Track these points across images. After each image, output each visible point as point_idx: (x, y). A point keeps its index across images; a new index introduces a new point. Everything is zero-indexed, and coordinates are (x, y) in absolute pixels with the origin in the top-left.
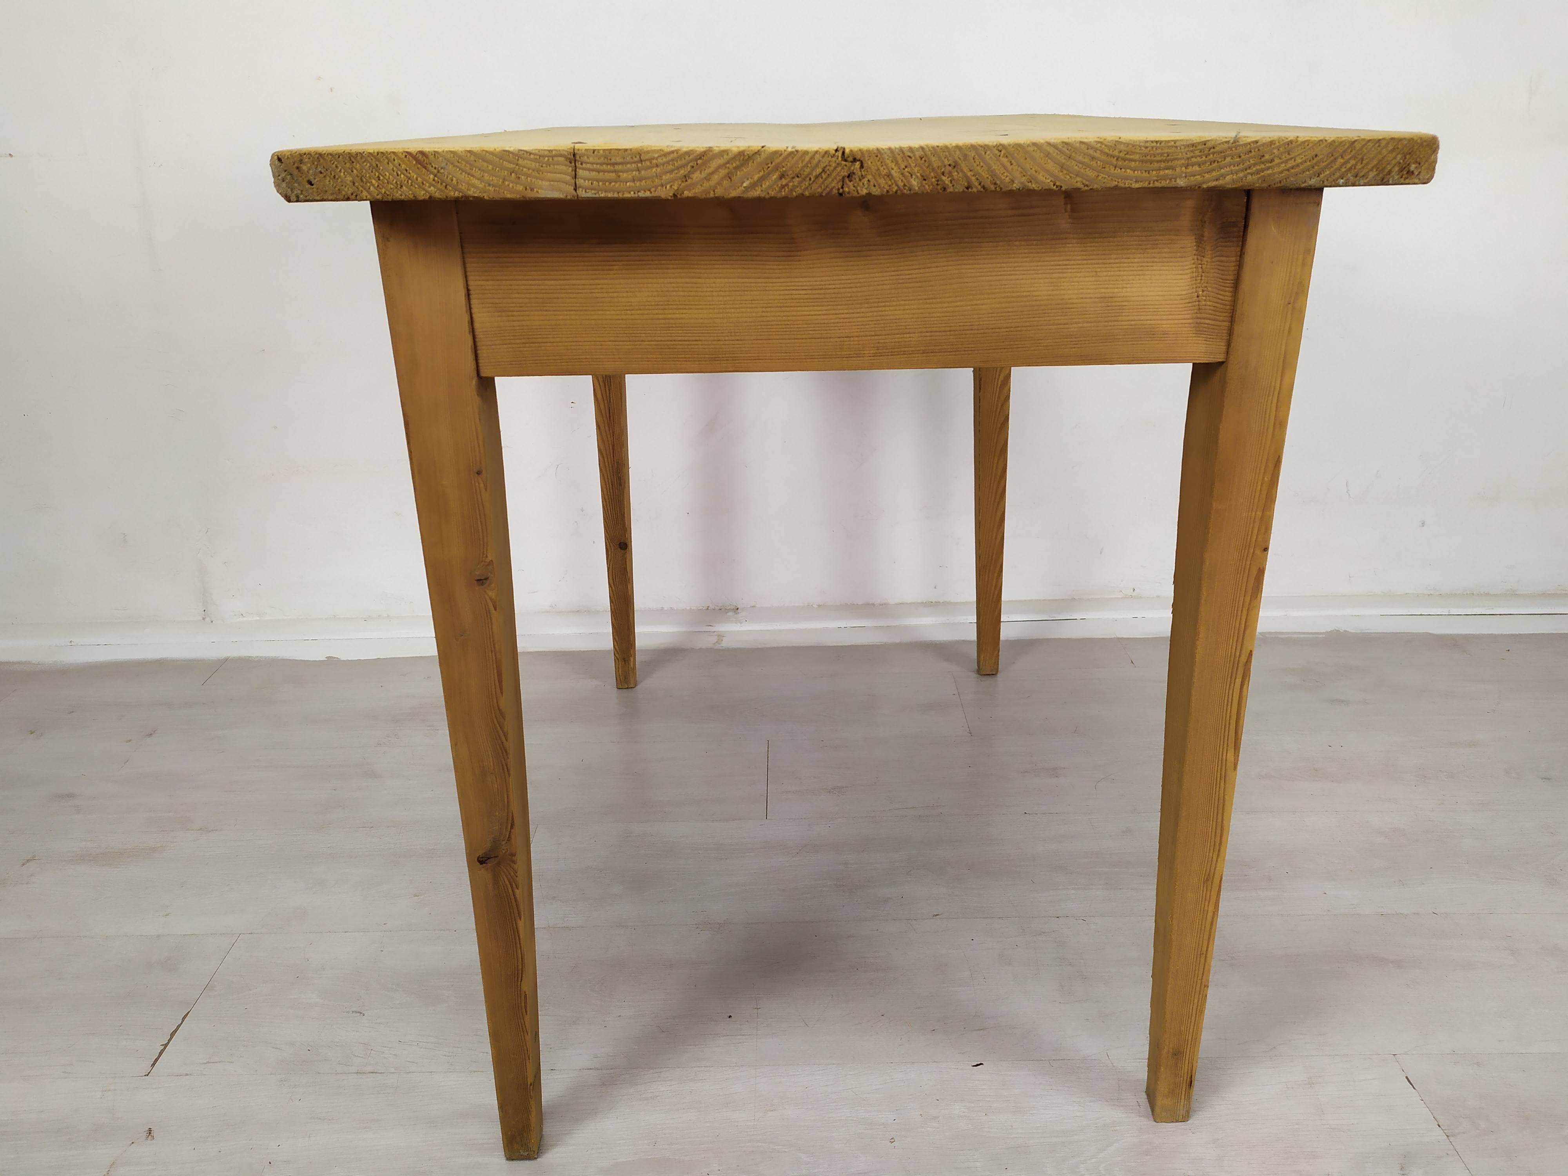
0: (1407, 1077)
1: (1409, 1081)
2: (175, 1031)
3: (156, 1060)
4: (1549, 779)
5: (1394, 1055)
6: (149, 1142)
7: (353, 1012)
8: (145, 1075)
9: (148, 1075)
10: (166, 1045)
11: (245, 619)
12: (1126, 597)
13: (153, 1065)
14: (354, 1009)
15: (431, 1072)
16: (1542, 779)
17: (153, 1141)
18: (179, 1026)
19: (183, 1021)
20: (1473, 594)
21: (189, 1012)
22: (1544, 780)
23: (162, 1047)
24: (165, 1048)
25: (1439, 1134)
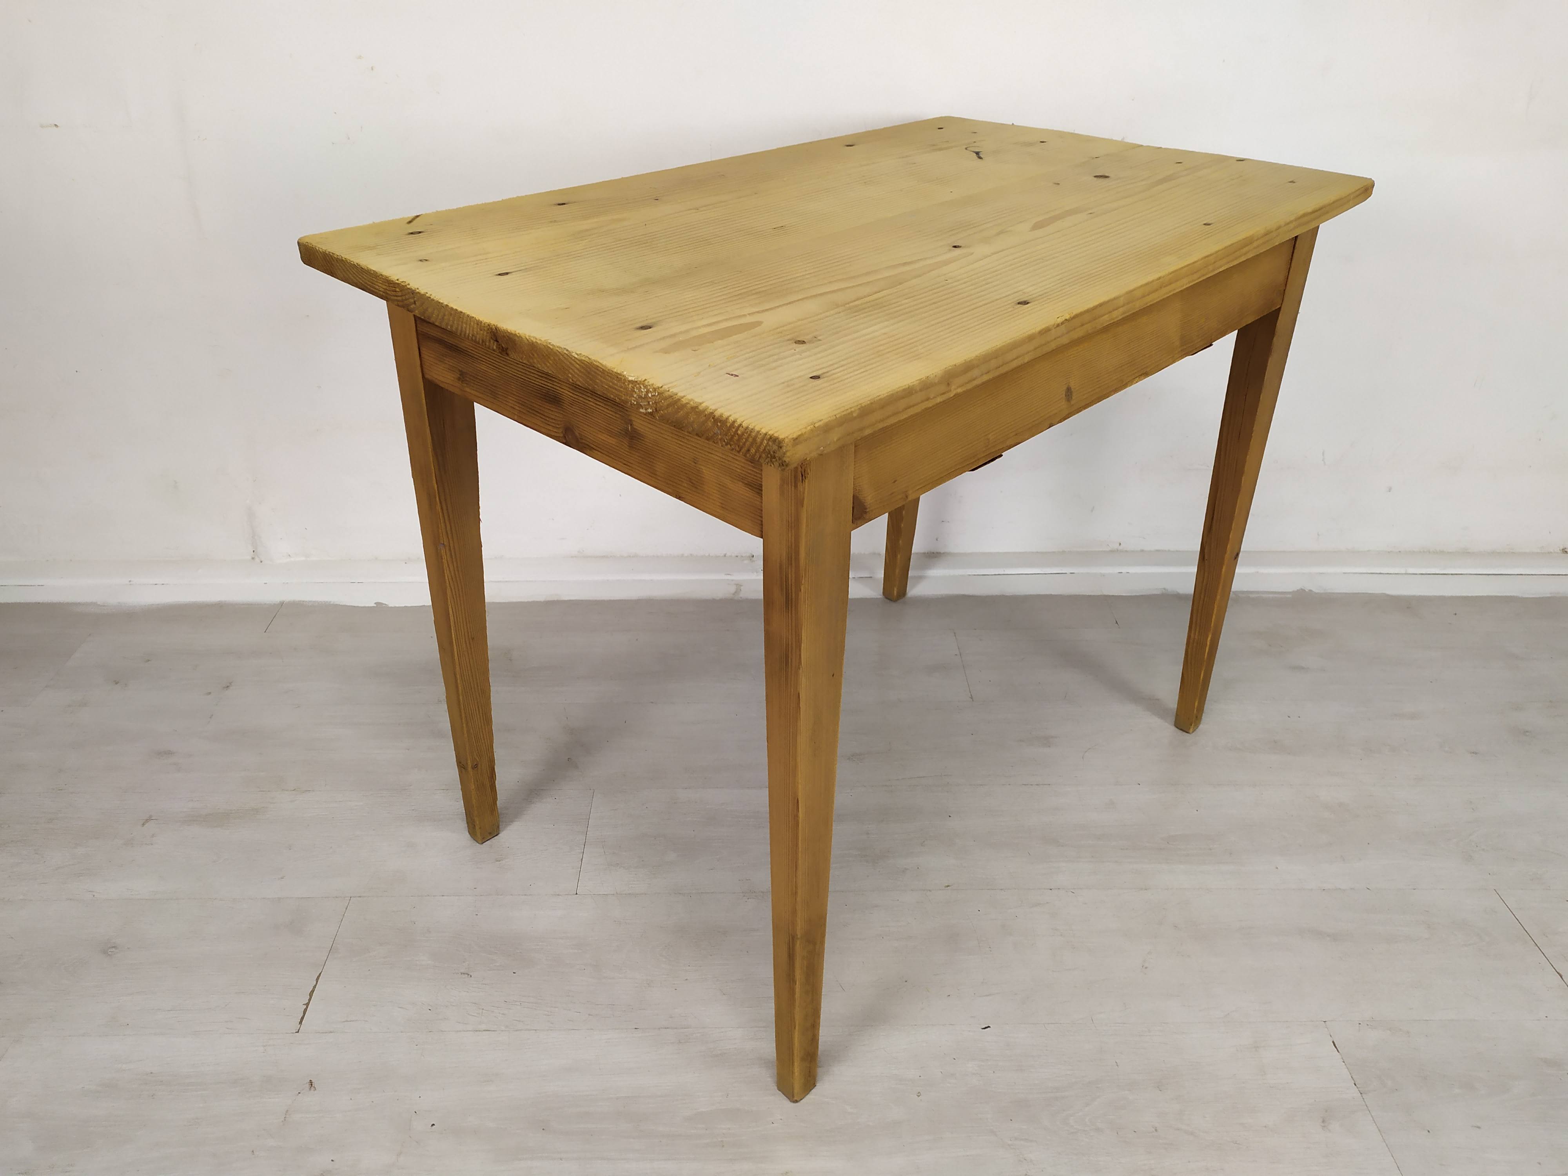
0: (1333, 1042)
1: (1335, 1045)
2: (313, 991)
3: (302, 1018)
4: (1476, 753)
5: (1325, 1022)
6: (312, 1091)
7: (461, 973)
8: (296, 1032)
9: (298, 1032)
10: (307, 1005)
11: (292, 559)
12: (1112, 551)
13: (301, 1023)
14: (462, 971)
15: (536, 1030)
16: (1471, 753)
17: (316, 1092)
18: (315, 987)
19: (317, 982)
20: (1429, 552)
21: (320, 974)
22: (1472, 754)
23: (305, 1006)
24: (307, 1007)
25: (1354, 1092)
